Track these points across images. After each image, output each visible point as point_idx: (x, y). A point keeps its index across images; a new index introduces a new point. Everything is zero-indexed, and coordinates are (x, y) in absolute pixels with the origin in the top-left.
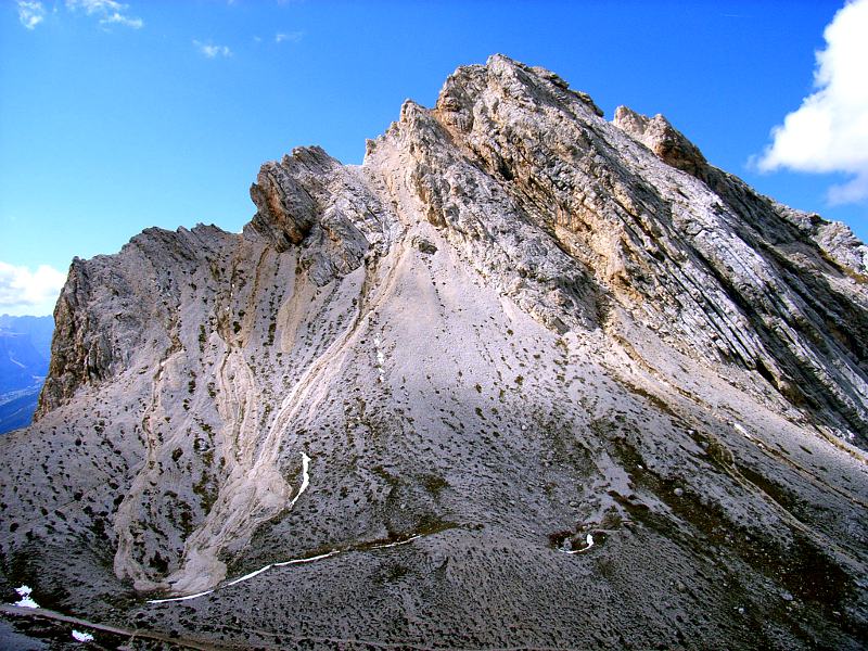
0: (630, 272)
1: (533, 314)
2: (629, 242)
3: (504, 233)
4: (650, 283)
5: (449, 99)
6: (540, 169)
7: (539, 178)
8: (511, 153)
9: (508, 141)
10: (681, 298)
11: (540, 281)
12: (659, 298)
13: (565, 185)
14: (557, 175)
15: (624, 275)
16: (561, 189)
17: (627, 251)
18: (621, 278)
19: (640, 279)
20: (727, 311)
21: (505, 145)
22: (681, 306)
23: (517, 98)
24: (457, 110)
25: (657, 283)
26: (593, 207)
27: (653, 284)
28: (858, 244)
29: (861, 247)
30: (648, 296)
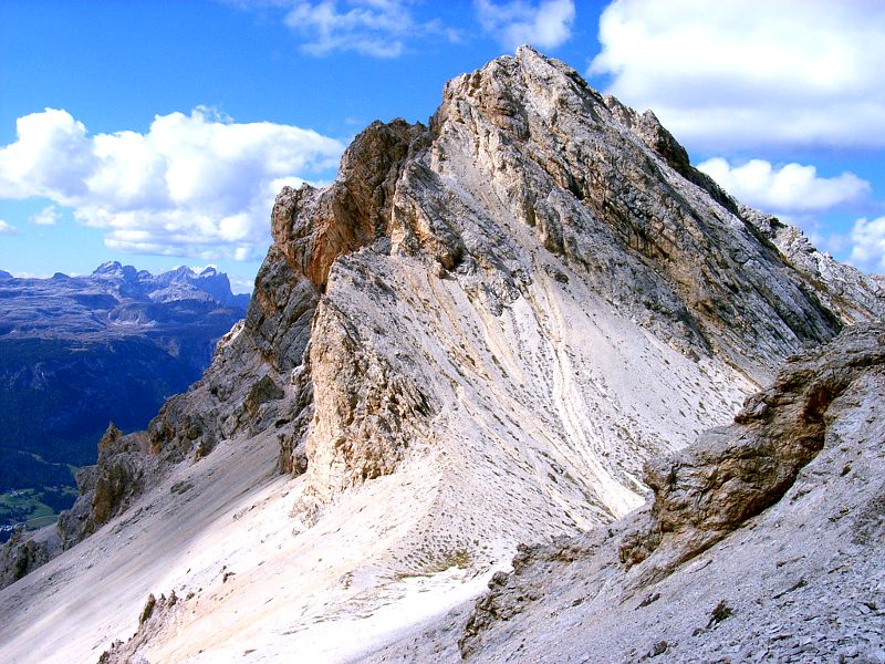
0: (714, 302)
1: (671, 344)
2: (708, 274)
3: (620, 265)
4: (731, 312)
5: (502, 102)
6: (616, 194)
7: (615, 203)
8: (584, 174)
9: (578, 160)
10: (757, 326)
11: (663, 313)
12: (739, 326)
13: (641, 213)
14: (633, 201)
15: (709, 303)
16: (637, 216)
17: (708, 282)
18: (706, 307)
19: (722, 308)
20: (789, 338)
21: (576, 164)
22: (756, 333)
23: (575, 112)
24: (512, 115)
25: (736, 313)
26: (673, 238)
27: (733, 313)
28: (813, 250)
29: (815, 253)
30: (729, 324)
